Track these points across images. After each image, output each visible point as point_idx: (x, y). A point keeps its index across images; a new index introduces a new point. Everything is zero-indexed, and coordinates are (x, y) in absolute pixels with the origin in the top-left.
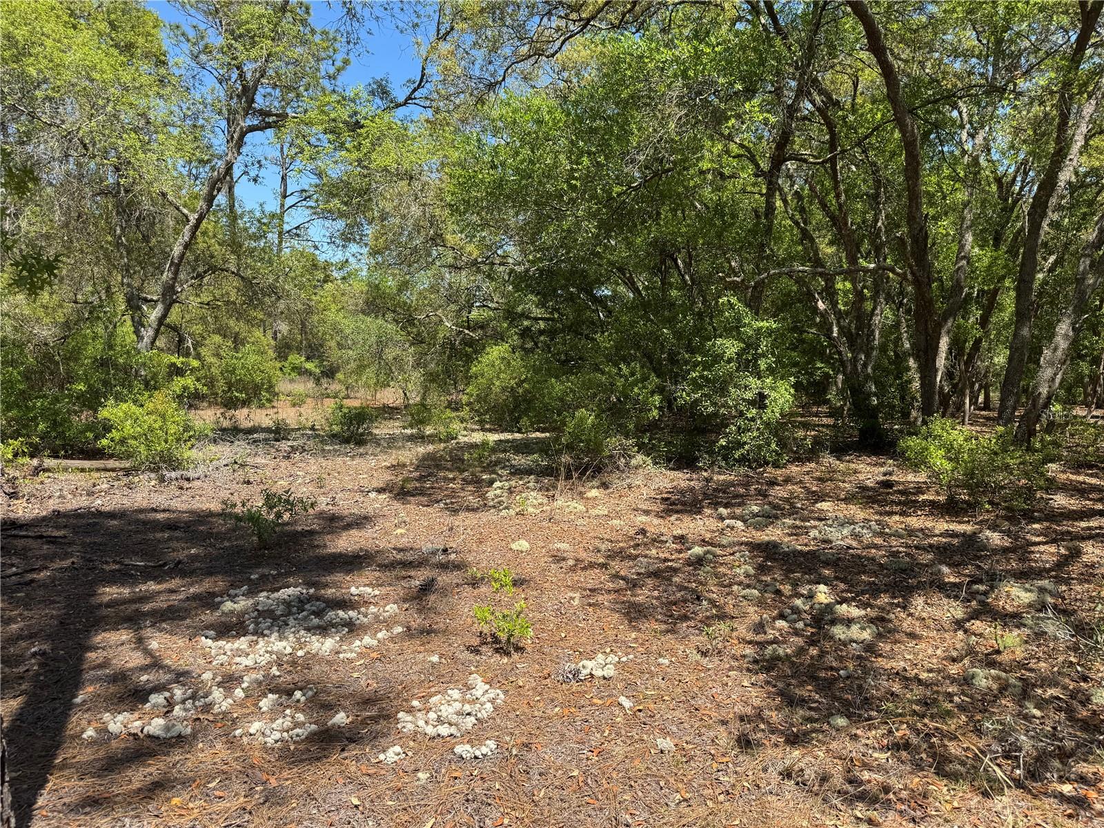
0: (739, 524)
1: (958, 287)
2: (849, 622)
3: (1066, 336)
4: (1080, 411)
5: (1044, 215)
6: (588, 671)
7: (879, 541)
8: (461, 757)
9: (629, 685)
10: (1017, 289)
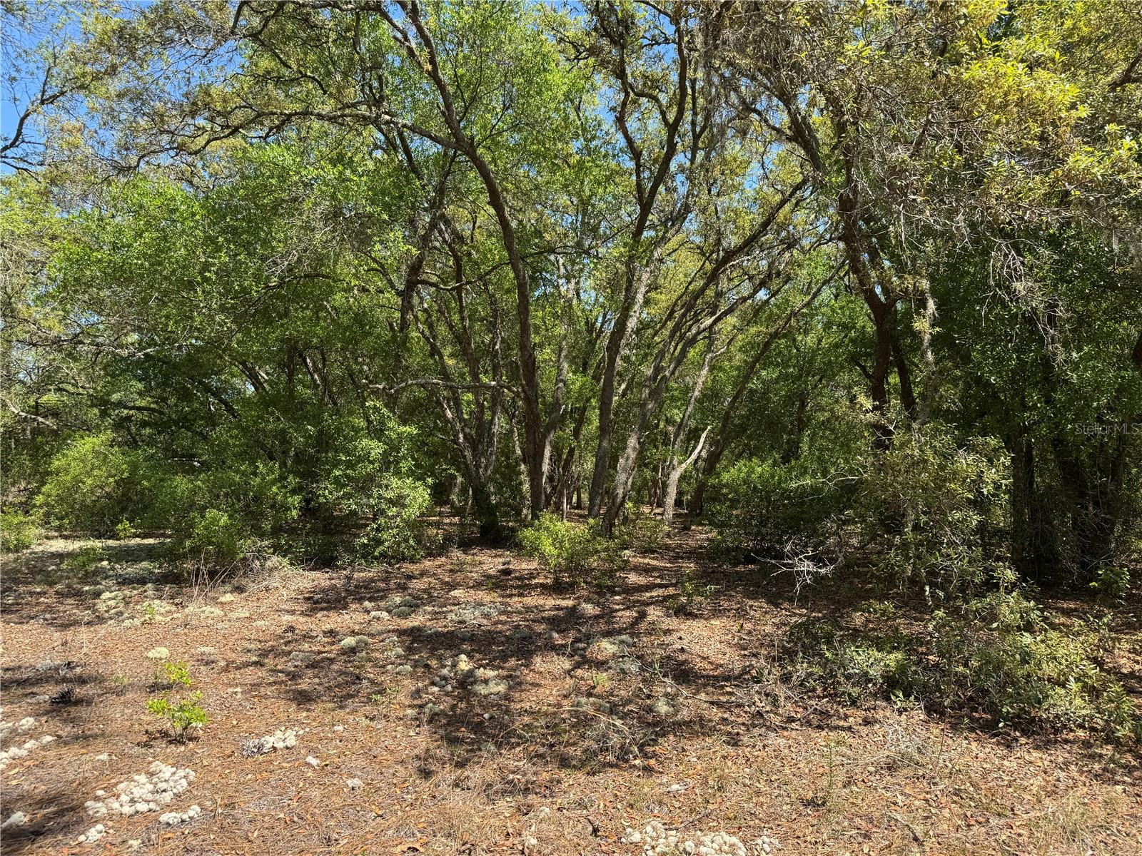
0: (385, 615)
1: (557, 404)
2: (486, 682)
3: (634, 448)
4: (646, 510)
5: (617, 352)
6: (271, 745)
7: (503, 618)
8: (168, 824)
9: (311, 750)
10: (600, 409)
